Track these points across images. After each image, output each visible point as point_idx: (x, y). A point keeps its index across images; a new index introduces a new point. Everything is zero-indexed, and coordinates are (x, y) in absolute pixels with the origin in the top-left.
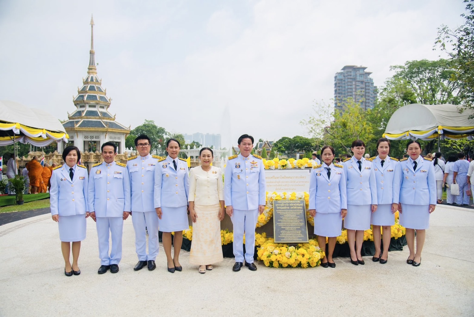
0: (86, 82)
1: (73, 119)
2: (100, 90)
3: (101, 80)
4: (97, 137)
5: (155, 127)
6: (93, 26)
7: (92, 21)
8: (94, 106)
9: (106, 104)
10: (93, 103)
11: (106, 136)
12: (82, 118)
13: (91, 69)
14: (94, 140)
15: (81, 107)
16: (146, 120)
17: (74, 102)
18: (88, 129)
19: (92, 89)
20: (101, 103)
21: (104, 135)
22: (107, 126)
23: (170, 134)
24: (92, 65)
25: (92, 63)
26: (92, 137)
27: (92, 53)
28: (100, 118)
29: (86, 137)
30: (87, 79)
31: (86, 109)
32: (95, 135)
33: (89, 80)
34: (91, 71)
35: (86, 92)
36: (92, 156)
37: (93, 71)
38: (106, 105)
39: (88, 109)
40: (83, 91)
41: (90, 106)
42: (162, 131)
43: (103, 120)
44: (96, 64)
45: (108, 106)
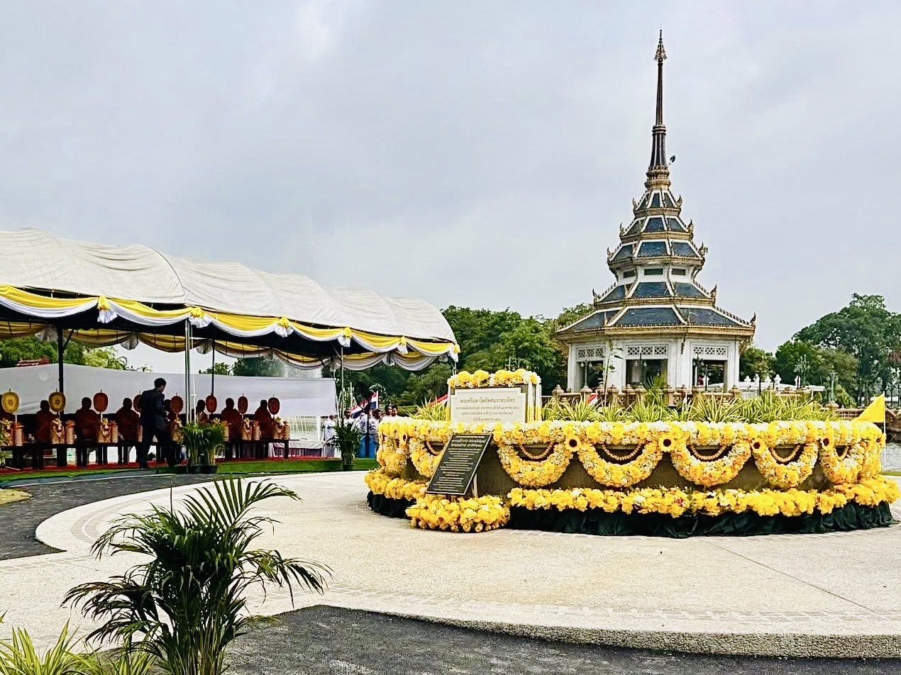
0: (640, 211)
1: (606, 307)
2: (676, 227)
3: (680, 200)
4: (663, 350)
5: (883, 315)
6: (664, 62)
7: (660, 49)
8: (660, 272)
9: (691, 262)
10: (654, 262)
11: (683, 345)
12: (625, 303)
13: (656, 175)
14: (653, 357)
15: (626, 275)
16: (855, 295)
17: (609, 263)
18: (638, 330)
19: (655, 226)
20: (675, 261)
21: (679, 345)
22: (686, 320)
24: (658, 163)
25: (657, 158)
26: (649, 351)
27: (658, 133)
28: (671, 301)
29: (632, 351)
30: (645, 201)
31: (636, 281)
32: (654, 344)
33: (649, 204)
34: (654, 180)
35: (640, 237)
36: (643, 397)
37: (661, 178)
38: (692, 265)
39: (642, 278)
40: (629, 236)
41: (647, 272)
43: (679, 306)
44: (668, 160)
45: (697, 268)
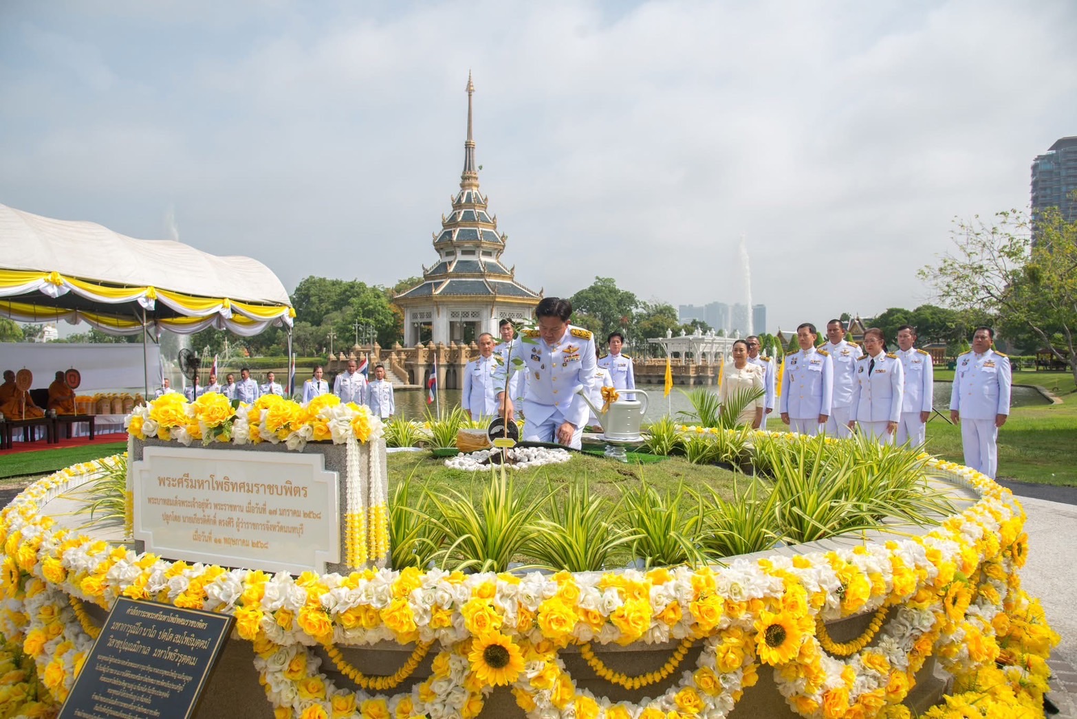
0: (457, 205)
1: (433, 278)
2: (484, 219)
3: (486, 199)
4: (477, 314)
5: (613, 292)
6: (473, 94)
7: (469, 84)
8: (472, 253)
9: (496, 247)
10: (468, 246)
11: (492, 311)
12: (447, 276)
13: (469, 178)
14: (470, 319)
15: (448, 254)
16: (597, 278)
17: (435, 244)
18: (458, 298)
19: (469, 218)
20: (485, 245)
21: (489, 310)
22: (493, 291)
23: (646, 306)
24: (469, 169)
25: (468, 165)
26: (466, 314)
27: (468, 147)
28: (482, 276)
29: (454, 314)
30: (460, 198)
31: (455, 258)
32: (470, 309)
33: (464, 200)
34: (467, 182)
35: (457, 225)
36: (463, 352)
37: (473, 181)
38: (496, 249)
39: (460, 257)
40: (451, 223)
41: (464, 253)
42: (629, 299)
43: (488, 280)
44: (477, 168)
45: (500, 251)
